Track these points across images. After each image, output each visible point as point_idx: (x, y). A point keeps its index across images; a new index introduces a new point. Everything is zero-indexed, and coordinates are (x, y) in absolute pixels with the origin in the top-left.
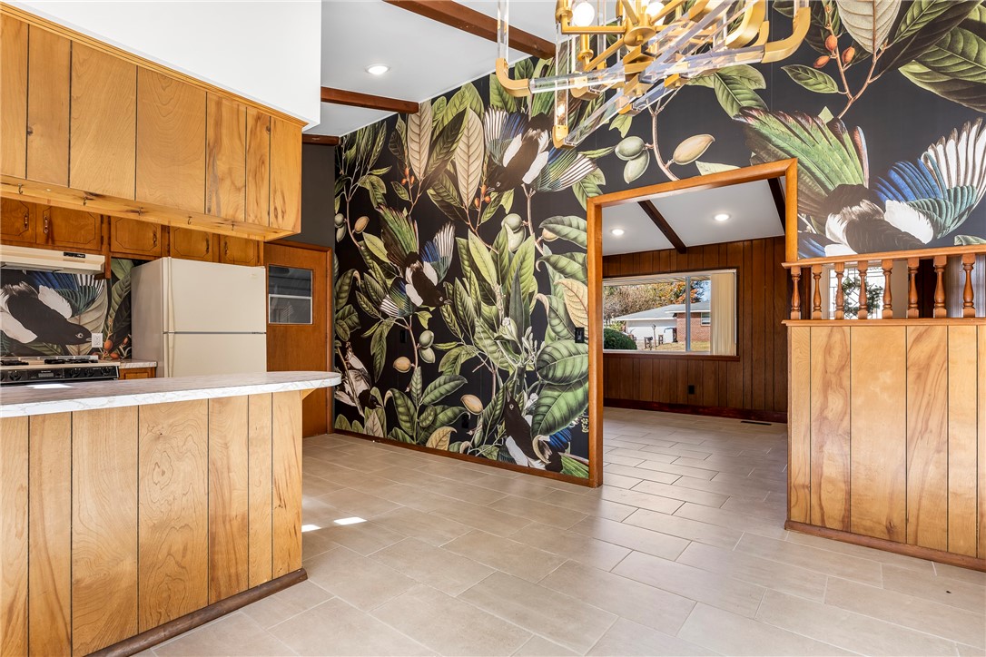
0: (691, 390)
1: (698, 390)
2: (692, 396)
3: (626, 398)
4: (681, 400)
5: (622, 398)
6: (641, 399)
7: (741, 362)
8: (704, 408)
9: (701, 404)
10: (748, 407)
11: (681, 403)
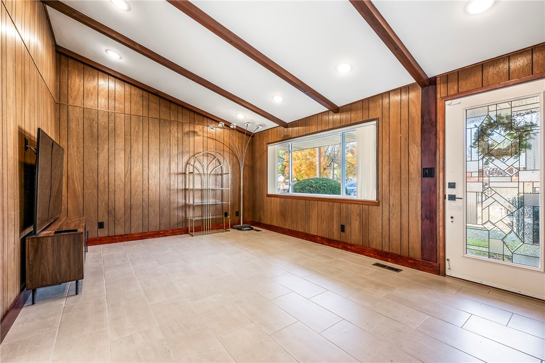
0: (343, 228)
1: (347, 229)
2: (343, 234)
3: (302, 231)
4: (336, 237)
5: (299, 230)
6: (311, 233)
7: (380, 207)
8: (351, 245)
9: (349, 242)
10: (386, 250)
11: (336, 239)
